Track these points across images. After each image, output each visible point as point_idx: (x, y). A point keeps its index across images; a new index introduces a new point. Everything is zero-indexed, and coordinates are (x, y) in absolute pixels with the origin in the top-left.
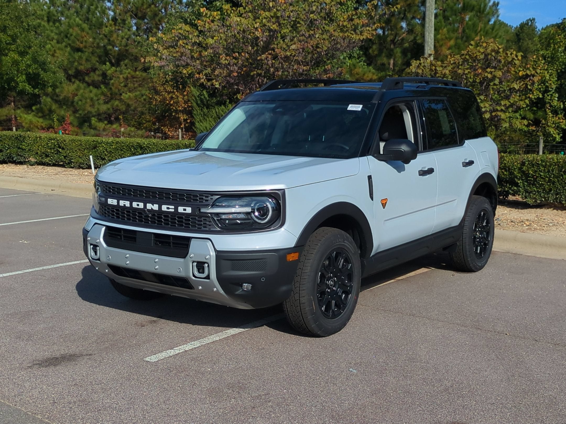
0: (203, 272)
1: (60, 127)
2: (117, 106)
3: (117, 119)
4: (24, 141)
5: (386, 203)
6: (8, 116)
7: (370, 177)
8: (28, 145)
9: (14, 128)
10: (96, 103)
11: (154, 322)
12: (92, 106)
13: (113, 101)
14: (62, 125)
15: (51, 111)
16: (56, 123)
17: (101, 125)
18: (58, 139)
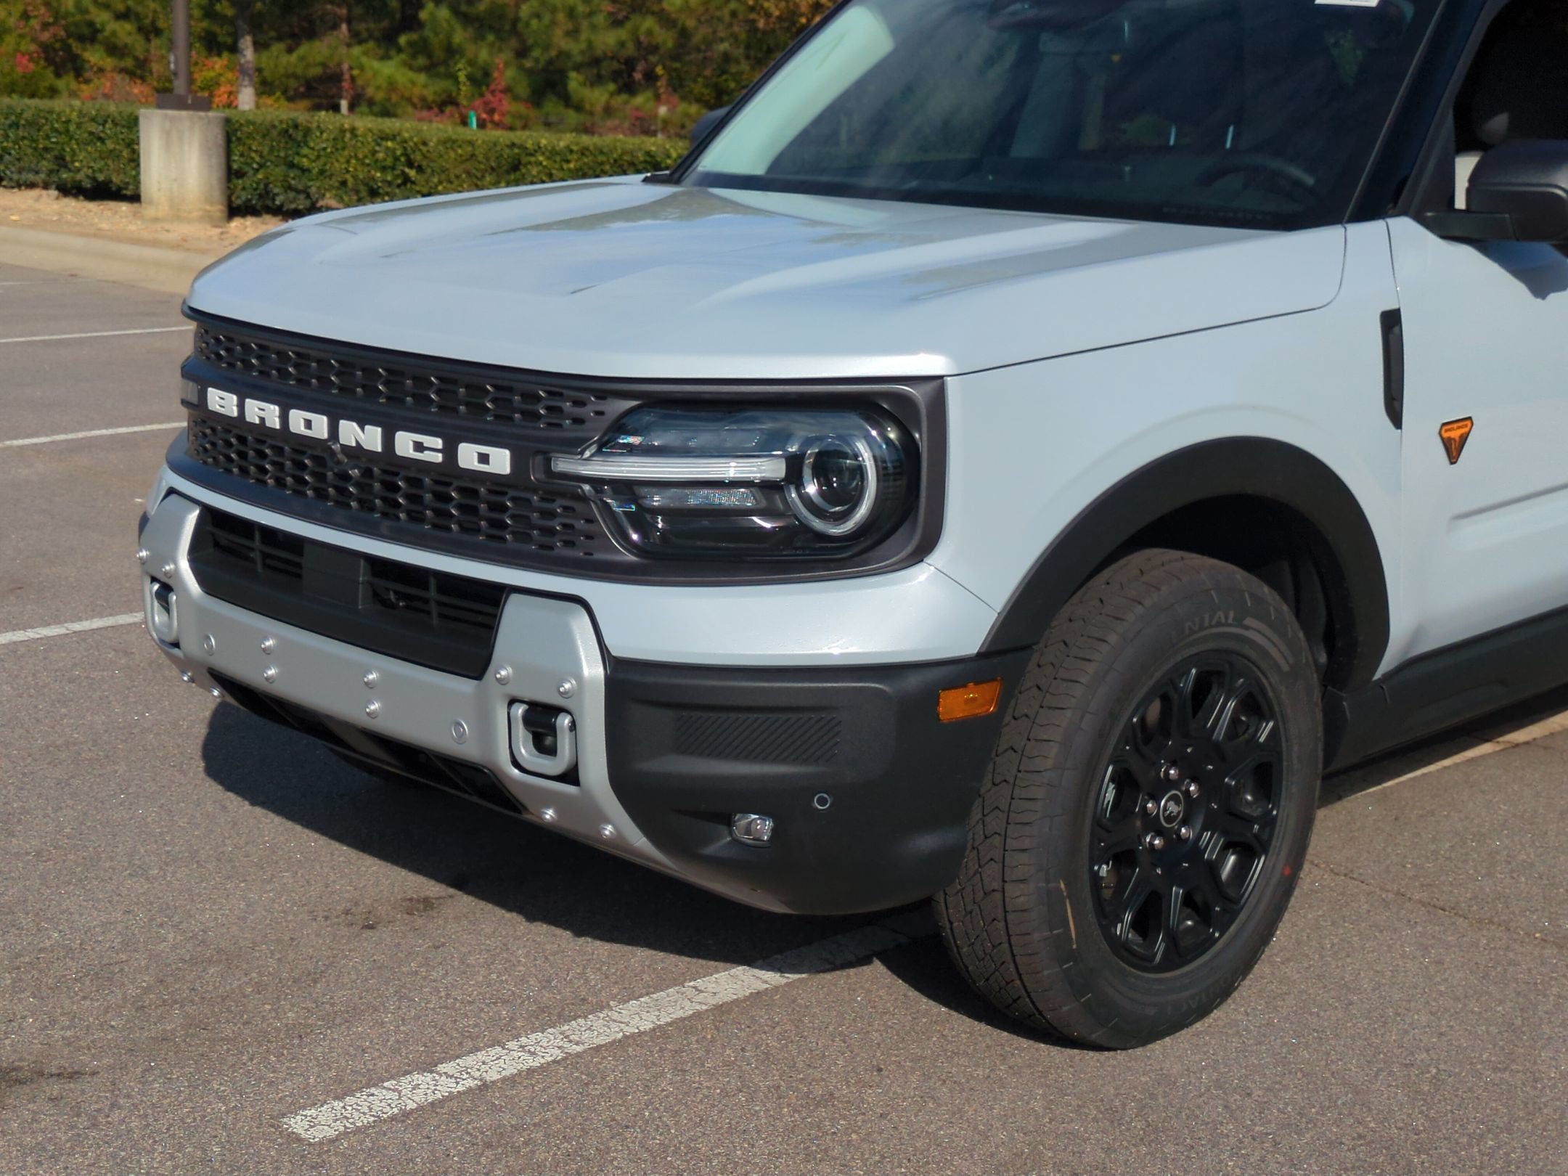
0: (551, 751)
1: (478, 102)
2: (649, 33)
3: (650, 77)
4: (306, 144)
5: (1464, 439)
6: (331, 65)
7: (1391, 321)
8: (318, 157)
9: (344, 104)
10: (585, 24)
11: (427, 903)
12: (573, 33)
13: (636, 18)
14: (482, 95)
15: (452, 51)
16: (465, 88)
17: (598, 96)
18: (406, 135)
